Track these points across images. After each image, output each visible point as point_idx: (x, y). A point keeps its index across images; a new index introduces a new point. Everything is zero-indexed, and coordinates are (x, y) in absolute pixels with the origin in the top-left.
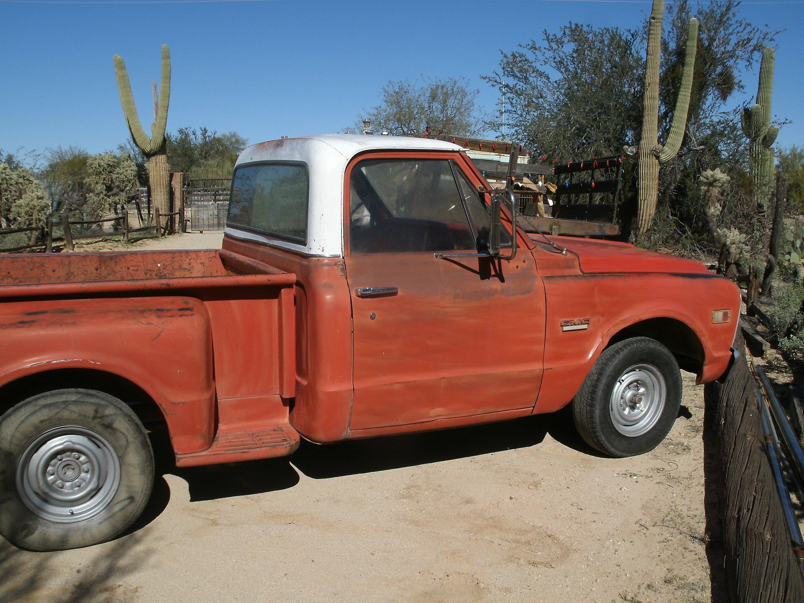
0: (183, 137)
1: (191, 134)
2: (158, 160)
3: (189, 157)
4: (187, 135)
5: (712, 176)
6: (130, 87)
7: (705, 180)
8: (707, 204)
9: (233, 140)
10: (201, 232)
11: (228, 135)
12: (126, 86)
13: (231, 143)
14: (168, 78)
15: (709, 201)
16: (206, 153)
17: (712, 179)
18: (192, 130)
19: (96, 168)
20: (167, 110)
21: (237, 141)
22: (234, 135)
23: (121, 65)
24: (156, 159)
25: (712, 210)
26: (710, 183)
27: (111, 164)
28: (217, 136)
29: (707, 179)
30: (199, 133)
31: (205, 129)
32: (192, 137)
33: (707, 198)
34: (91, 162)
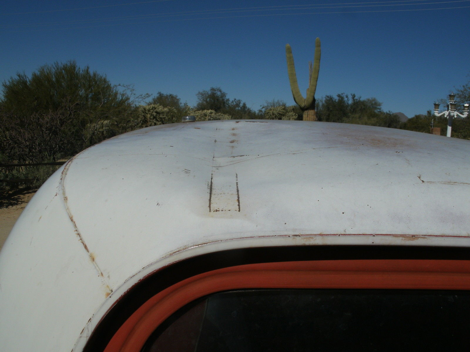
0: (340, 99)
1: (345, 97)
2: (309, 113)
3: (343, 111)
4: (342, 98)
6: (294, 64)
9: (373, 102)
11: (371, 99)
12: (292, 64)
13: (372, 104)
14: (319, 59)
16: (354, 110)
18: (345, 95)
19: (270, 115)
20: (317, 81)
21: (376, 104)
22: (374, 100)
23: (289, 51)
24: (308, 112)
27: (281, 113)
28: (362, 99)
30: (350, 97)
31: (354, 95)
32: (346, 99)
34: (268, 111)
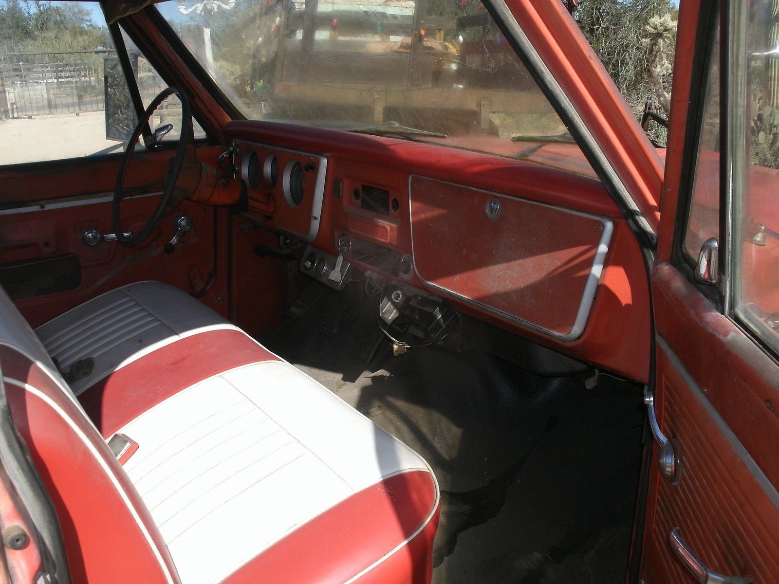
0: (11, 5)
3: (22, 29)
5: (662, 24)
7: (652, 30)
8: (654, 61)
10: (30, 117)
15: (656, 56)
16: (43, 24)
17: (662, 28)
21: (81, 11)
25: (659, 69)
26: (658, 33)
29: (655, 28)
33: (654, 53)
